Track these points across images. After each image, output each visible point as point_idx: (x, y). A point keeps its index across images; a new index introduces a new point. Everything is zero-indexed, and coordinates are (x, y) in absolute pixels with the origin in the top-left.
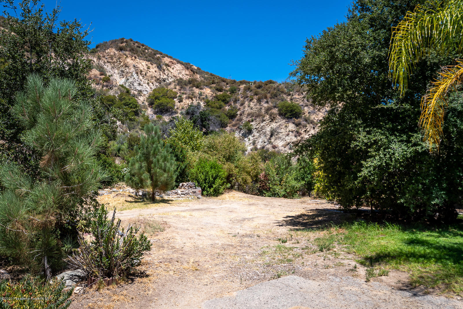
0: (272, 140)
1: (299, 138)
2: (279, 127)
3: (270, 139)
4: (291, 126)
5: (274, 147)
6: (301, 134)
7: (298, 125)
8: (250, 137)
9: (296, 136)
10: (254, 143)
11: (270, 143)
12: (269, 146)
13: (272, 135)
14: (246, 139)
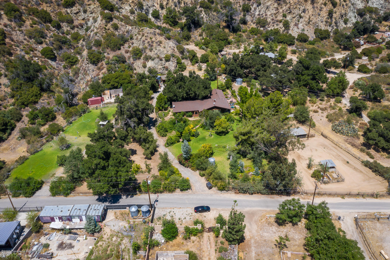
0: (266, 11)
1: (277, 11)
2: (271, 5)
3: (266, 10)
4: (276, 5)
5: (266, 15)
6: (278, 9)
7: (279, 4)
8: (260, 7)
9: (276, 11)
10: (260, 11)
11: (265, 12)
12: (264, 14)
13: (267, 9)
14: (258, 8)
